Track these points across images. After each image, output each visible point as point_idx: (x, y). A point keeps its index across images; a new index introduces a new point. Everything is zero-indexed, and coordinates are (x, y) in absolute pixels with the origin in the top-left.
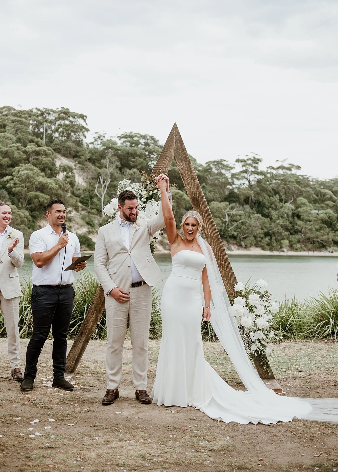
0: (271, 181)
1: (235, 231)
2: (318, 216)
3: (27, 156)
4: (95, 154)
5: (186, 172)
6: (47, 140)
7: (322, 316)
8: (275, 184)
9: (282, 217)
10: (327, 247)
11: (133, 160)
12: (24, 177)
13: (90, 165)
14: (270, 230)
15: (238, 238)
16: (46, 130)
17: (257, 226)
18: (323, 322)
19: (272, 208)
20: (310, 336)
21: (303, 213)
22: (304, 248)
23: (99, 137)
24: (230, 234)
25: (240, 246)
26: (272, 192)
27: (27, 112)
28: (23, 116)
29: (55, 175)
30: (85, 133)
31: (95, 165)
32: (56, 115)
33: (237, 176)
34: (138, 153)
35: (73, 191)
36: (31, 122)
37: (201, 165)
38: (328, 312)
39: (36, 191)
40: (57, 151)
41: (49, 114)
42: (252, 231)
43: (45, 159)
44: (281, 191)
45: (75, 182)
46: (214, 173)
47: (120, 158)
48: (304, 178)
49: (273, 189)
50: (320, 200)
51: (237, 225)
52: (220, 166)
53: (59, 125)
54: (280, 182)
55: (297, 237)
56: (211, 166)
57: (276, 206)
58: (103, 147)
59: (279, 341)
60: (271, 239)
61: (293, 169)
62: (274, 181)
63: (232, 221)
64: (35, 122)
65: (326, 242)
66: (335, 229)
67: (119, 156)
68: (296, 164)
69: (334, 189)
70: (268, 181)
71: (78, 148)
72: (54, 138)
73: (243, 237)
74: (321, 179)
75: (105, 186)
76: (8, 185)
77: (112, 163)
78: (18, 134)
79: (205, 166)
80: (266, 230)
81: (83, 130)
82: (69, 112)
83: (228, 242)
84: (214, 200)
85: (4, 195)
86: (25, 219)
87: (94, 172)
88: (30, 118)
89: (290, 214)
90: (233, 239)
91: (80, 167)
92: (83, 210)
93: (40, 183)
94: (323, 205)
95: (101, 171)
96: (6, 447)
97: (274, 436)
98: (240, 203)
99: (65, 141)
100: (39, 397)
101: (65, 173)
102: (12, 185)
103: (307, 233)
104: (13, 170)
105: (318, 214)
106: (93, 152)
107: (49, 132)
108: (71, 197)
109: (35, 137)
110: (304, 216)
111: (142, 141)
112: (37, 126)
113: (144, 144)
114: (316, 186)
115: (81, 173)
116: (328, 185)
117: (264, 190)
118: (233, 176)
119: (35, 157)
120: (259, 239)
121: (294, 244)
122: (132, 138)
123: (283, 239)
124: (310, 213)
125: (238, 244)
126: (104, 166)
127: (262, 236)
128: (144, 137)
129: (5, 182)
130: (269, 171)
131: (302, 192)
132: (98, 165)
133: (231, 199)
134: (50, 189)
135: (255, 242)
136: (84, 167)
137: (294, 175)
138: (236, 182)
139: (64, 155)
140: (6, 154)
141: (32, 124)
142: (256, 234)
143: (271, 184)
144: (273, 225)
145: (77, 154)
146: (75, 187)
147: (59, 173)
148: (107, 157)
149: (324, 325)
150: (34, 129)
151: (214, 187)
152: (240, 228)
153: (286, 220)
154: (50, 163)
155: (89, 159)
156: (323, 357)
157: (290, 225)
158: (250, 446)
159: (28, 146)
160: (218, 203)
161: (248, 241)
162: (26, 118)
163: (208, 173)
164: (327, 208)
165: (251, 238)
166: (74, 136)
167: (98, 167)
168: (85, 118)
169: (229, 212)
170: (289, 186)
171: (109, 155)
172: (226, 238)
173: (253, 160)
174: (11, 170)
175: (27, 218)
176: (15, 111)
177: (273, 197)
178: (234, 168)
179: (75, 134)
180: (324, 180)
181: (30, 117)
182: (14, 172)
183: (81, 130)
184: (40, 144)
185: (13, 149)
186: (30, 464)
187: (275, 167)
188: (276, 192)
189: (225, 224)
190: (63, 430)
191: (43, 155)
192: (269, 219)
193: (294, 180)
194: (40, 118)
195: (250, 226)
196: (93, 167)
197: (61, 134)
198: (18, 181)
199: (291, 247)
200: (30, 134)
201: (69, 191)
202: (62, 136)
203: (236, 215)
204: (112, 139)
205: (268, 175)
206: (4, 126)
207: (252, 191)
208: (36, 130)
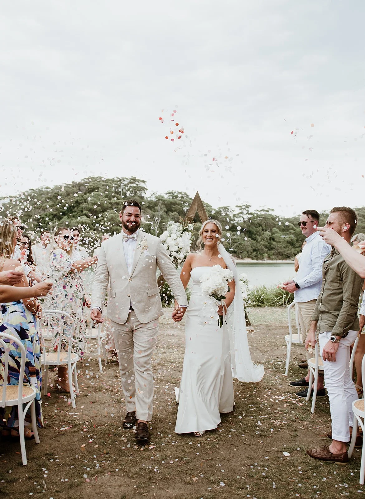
0: (257, 218)
1: (235, 249)
2: (285, 239)
3: (112, 205)
5: (204, 217)
6: (123, 196)
7: (279, 294)
8: (259, 220)
9: (263, 240)
10: (291, 258)
11: (174, 207)
12: (110, 218)
13: (148, 210)
14: (256, 248)
15: (237, 253)
16: (123, 190)
17: (249, 246)
19: (258, 235)
20: (273, 305)
21: (276, 237)
22: (277, 258)
23: (154, 194)
24: (232, 251)
25: (239, 257)
26: (258, 225)
27: (111, 179)
30: (145, 191)
31: (151, 210)
32: (128, 181)
33: (236, 216)
34: (178, 203)
36: (114, 185)
37: (215, 210)
39: (117, 226)
41: (124, 180)
42: (246, 248)
44: (262, 224)
46: (223, 214)
47: (166, 206)
48: (276, 217)
49: (258, 223)
50: (286, 229)
51: (237, 245)
52: (226, 210)
53: (130, 187)
54: (262, 219)
55: (273, 251)
56: (221, 210)
57: (260, 233)
58: (156, 200)
59: (253, 306)
60: (257, 252)
61: (270, 211)
62: (259, 219)
63: (233, 242)
64: (116, 185)
65: (290, 254)
67: (165, 205)
68: (271, 209)
69: (294, 223)
70: (255, 218)
71: (141, 201)
72: (127, 195)
73: (240, 252)
75: (158, 223)
77: (162, 209)
78: (106, 193)
79: (217, 210)
80: (254, 248)
81: (145, 189)
82: (136, 179)
87: (151, 214)
88: (113, 183)
89: (268, 238)
90: (234, 253)
94: (288, 232)
95: (155, 214)
99: (134, 196)
103: (279, 249)
104: (103, 214)
105: (285, 238)
106: (150, 202)
107: (124, 191)
109: (116, 194)
110: (277, 239)
111: (180, 196)
112: (117, 188)
114: (283, 221)
116: (291, 220)
118: (234, 215)
119: (117, 206)
120: (250, 253)
121: (271, 256)
122: (174, 194)
123: (264, 253)
124: (280, 237)
125: (237, 256)
126: (157, 210)
127: (252, 251)
128: (181, 193)
129: (99, 221)
130: (256, 213)
131: (275, 225)
132: (153, 210)
133: (233, 229)
135: (248, 255)
136: (145, 211)
137: (270, 215)
138: (236, 219)
140: (99, 205)
141: (114, 187)
142: (248, 250)
143: (257, 220)
144: (258, 244)
148: (158, 205)
149: (280, 298)
150: (115, 189)
152: (238, 247)
153: (266, 241)
155: (148, 207)
156: (279, 315)
157: (269, 245)
159: (112, 200)
161: (243, 255)
162: (110, 183)
163: (219, 214)
164: (290, 234)
165: (245, 253)
167: (153, 211)
168: (145, 182)
169: (231, 237)
170: (267, 221)
171: (160, 204)
173: (246, 206)
176: (104, 179)
177: (258, 228)
178: (235, 211)
180: (288, 218)
183: (143, 189)
184: (119, 198)
185: (103, 201)
187: (259, 210)
188: (260, 225)
189: (230, 244)
191: (121, 205)
192: (255, 241)
193: (270, 218)
194: (119, 183)
195: (245, 245)
196: (150, 211)
197: (131, 192)
199: (269, 258)
200: (113, 192)
202: (132, 194)
203: (236, 239)
204: (162, 194)
205: (255, 215)
206: (98, 188)
207: (246, 225)
208: (117, 190)
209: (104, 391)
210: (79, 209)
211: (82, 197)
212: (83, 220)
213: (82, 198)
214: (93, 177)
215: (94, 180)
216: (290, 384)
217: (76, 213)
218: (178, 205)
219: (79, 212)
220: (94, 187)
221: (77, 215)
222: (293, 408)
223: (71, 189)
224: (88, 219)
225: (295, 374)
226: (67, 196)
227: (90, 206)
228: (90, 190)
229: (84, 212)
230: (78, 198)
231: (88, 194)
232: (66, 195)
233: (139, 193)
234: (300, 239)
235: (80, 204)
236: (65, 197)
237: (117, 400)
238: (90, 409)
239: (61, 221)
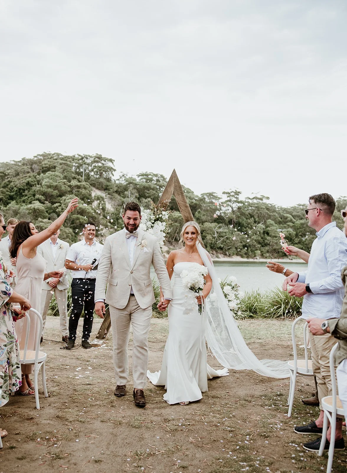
0: (248, 208)
1: (222, 244)
3: (71, 189)
4: (120, 187)
6: (86, 177)
7: (276, 303)
8: (251, 210)
9: (256, 234)
11: (148, 192)
13: (116, 195)
14: (247, 243)
15: (224, 249)
16: (85, 170)
17: (238, 241)
18: (277, 306)
19: (249, 227)
20: (269, 316)
21: (271, 231)
22: (272, 256)
23: (123, 175)
24: (218, 246)
25: (226, 255)
26: (249, 216)
27: (71, 157)
28: (68, 160)
29: (91, 203)
30: (113, 172)
32: (92, 159)
33: (224, 204)
34: (152, 187)
35: (104, 215)
36: (74, 164)
37: (197, 196)
38: (281, 300)
39: (78, 214)
40: (93, 185)
41: (87, 158)
42: (234, 243)
43: (83, 191)
44: (255, 215)
45: (106, 208)
46: (207, 202)
47: (138, 190)
48: (272, 206)
49: (249, 214)
50: (283, 221)
51: (223, 240)
52: (212, 197)
53: (94, 166)
54: (254, 208)
55: (267, 248)
56: (205, 196)
57: (252, 226)
58: (126, 183)
59: (244, 318)
60: (248, 249)
61: (264, 199)
62: (250, 208)
63: (219, 236)
64: (77, 164)
66: (294, 243)
68: (266, 196)
69: (293, 214)
70: (246, 208)
71: (108, 184)
72: (90, 176)
73: (227, 248)
74: (285, 206)
76: (57, 210)
77: (133, 194)
78: (64, 173)
79: (200, 196)
80: (244, 243)
81: (112, 170)
82: (102, 157)
83: (216, 252)
84: (206, 222)
85: (54, 217)
86: (70, 234)
87: (120, 201)
88: (73, 162)
89: (262, 231)
90: (220, 250)
91: (109, 197)
92: (111, 228)
93: (80, 208)
94: (285, 225)
95: (125, 200)
96: (60, 383)
97: (237, 378)
98: (225, 224)
99: (99, 178)
100: (81, 354)
101: (98, 201)
102: (60, 210)
103: (274, 246)
104: (61, 199)
105: (282, 232)
106: (119, 186)
107: (87, 171)
108: (102, 218)
109: (77, 175)
110: (272, 233)
111: (155, 178)
112: (78, 167)
113: (156, 180)
114: (281, 211)
115: (110, 201)
116: (289, 211)
117: (243, 214)
118: (221, 204)
119: (77, 190)
120: (239, 250)
121: (264, 253)
122: (148, 176)
123: (257, 250)
124: (276, 231)
125: (224, 253)
126: (127, 196)
127: (241, 247)
128: (156, 175)
129: (55, 208)
130: (247, 201)
131: (270, 216)
132: (122, 196)
133: (219, 221)
134: (88, 212)
135: (236, 252)
136: (112, 197)
137: (264, 204)
138: (223, 208)
139: (97, 188)
140: (56, 188)
141: (74, 166)
142: (237, 246)
143: (248, 210)
145: (107, 188)
146: (106, 212)
147: (94, 201)
148: (129, 190)
149: (278, 308)
150: (76, 169)
151: (206, 212)
152: (225, 242)
153: (259, 236)
154: (88, 194)
155: (116, 191)
156: (276, 330)
157: (262, 240)
158: (221, 385)
159: (72, 182)
160: (209, 223)
161: (231, 251)
162: (70, 162)
163: (202, 202)
164: (289, 228)
165: (233, 249)
166: (105, 174)
167: (122, 197)
168: (113, 161)
169: (217, 230)
170: (261, 211)
171: (131, 188)
172: (215, 249)
173: (235, 193)
174: (59, 199)
175: (71, 234)
176: (63, 157)
177: (249, 219)
178: (222, 198)
179: (106, 173)
180: (286, 207)
181: (73, 160)
182: (62, 200)
183: (110, 170)
184: (81, 181)
185: (61, 183)
186: (76, 393)
187: (251, 198)
188: (252, 216)
189: (215, 239)
190: (97, 374)
191: (82, 188)
193: (265, 207)
194: (80, 161)
195: (233, 240)
196: (119, 197)
197: (96, 173)
198: (65, 207)
199: (262, 256)
200: (73, 173)
201: (102, 215)
202: (96, 175)
203: (222, 232)
204: (133, 177)
205: (246, 204)
206: (55, 167)
207: (235, 215)
208: (78, 170)
209: (39, 440)
210: (30, 192)
211: (35, 177)
212: (35, 206)
213: (35, 180)
214: (49, 153)
215: (50, 157)
216: (295, 430)
217: (26, 197)
218: (153, 189)
219: (31, 197)
220: (49, 165)
221: (27, 199)
222: (301, 468)
223: (22, 168)
224: (42, 204)
225: (300, 414)
226: (16, 176)
227: (45, 189)
228: (44, 169)
229: (37, 196)
230: (30, 179)
231: (42, 175)
232: (14, 175)
233: (105, 175)
234: (300, 234)
235: (32, 186)
236: (14, 177)
237: (56, 454)
238: (14, 470)
239: (8, 206)
